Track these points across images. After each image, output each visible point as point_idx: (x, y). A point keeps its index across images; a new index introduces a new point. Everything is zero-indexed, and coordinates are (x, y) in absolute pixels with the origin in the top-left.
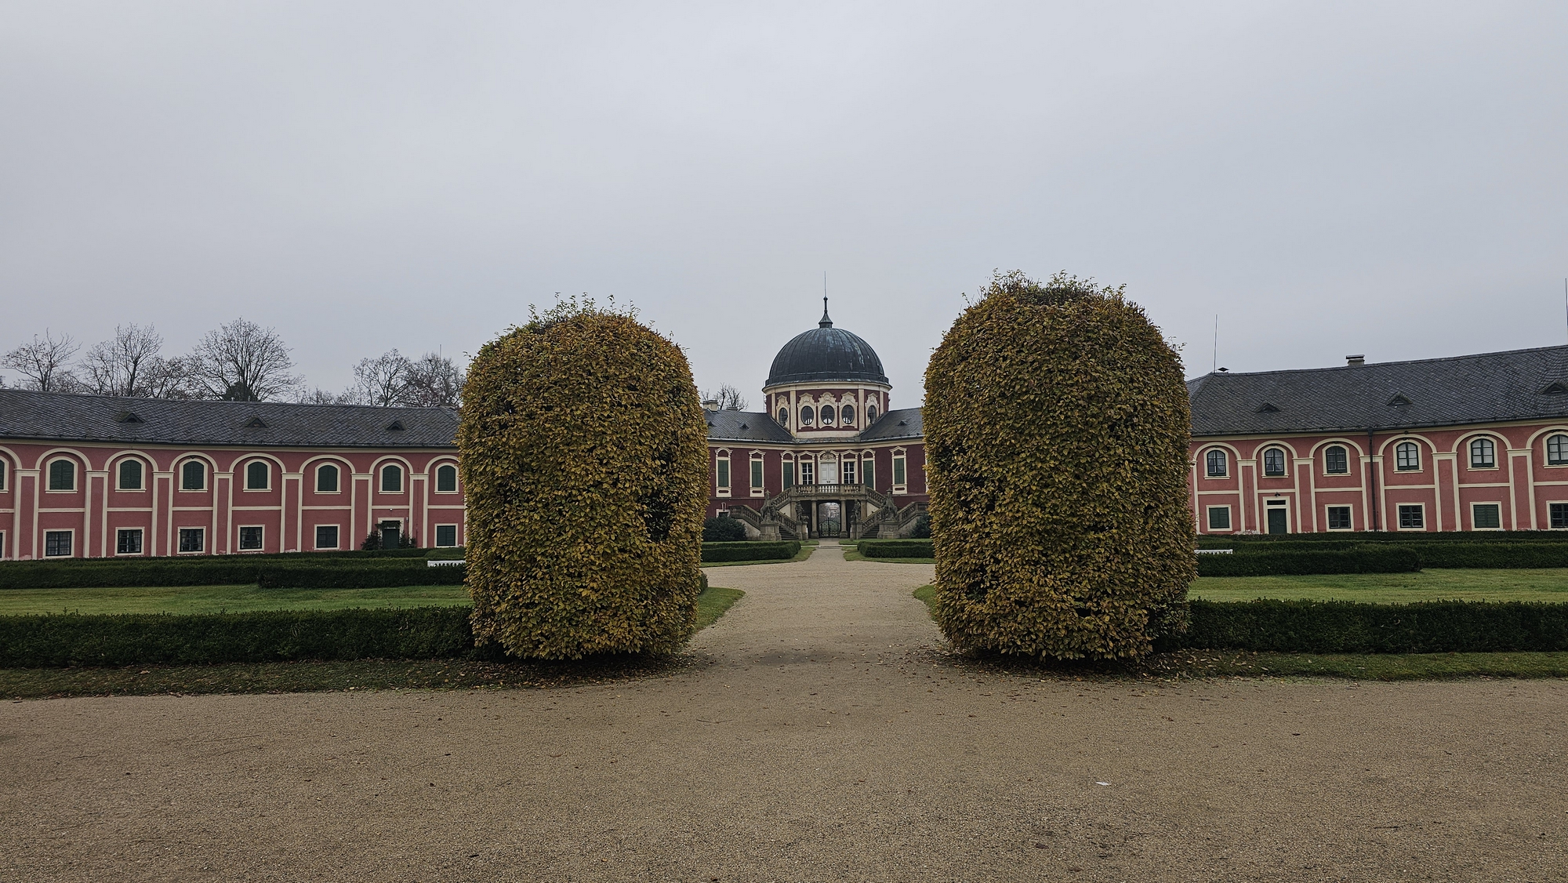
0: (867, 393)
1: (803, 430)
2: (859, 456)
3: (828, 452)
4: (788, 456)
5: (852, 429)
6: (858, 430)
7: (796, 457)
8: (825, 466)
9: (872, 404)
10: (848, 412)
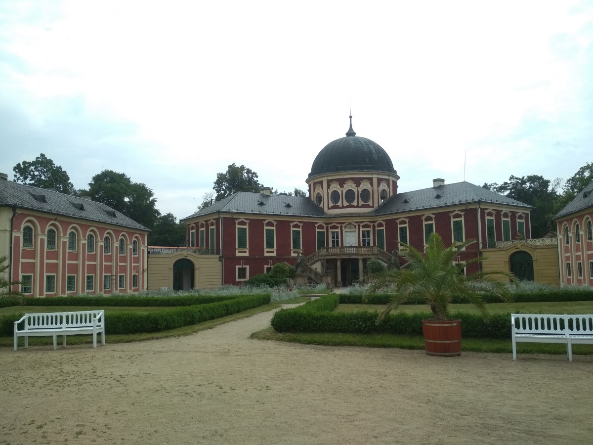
0: (380, 181)
1: (333, 208)
2: (374, 226)
3: (350, 224)
4: (321, 227)
5: (368, 206)
6: (373, 207)
7: (327, 228)
8: (348, 234)
9: (384, 188)
10: (365, 195)
